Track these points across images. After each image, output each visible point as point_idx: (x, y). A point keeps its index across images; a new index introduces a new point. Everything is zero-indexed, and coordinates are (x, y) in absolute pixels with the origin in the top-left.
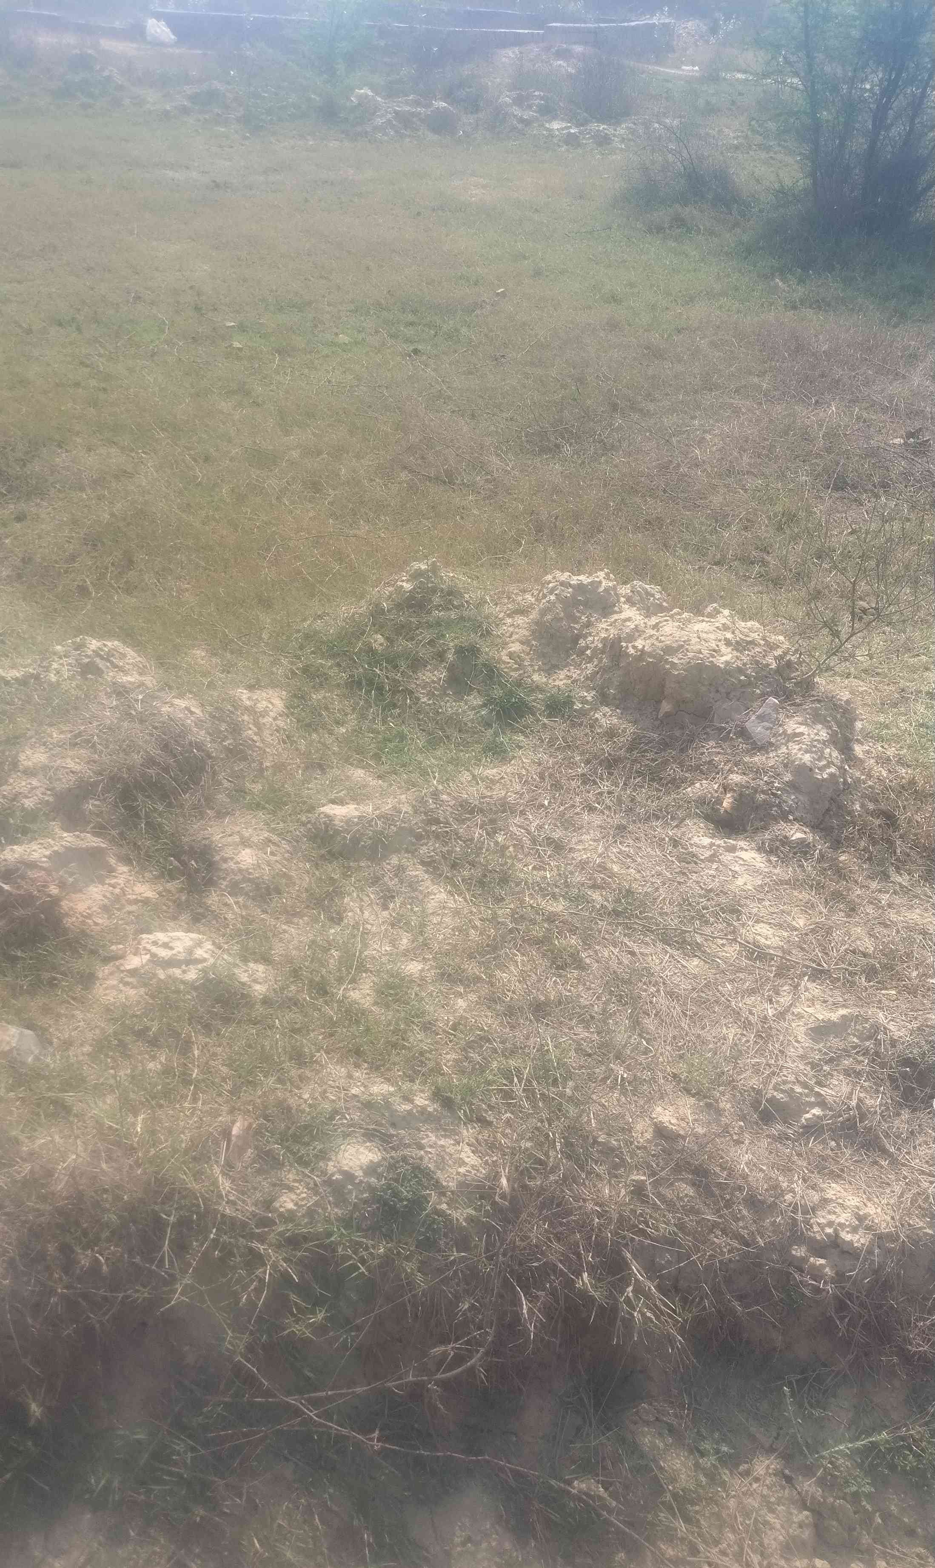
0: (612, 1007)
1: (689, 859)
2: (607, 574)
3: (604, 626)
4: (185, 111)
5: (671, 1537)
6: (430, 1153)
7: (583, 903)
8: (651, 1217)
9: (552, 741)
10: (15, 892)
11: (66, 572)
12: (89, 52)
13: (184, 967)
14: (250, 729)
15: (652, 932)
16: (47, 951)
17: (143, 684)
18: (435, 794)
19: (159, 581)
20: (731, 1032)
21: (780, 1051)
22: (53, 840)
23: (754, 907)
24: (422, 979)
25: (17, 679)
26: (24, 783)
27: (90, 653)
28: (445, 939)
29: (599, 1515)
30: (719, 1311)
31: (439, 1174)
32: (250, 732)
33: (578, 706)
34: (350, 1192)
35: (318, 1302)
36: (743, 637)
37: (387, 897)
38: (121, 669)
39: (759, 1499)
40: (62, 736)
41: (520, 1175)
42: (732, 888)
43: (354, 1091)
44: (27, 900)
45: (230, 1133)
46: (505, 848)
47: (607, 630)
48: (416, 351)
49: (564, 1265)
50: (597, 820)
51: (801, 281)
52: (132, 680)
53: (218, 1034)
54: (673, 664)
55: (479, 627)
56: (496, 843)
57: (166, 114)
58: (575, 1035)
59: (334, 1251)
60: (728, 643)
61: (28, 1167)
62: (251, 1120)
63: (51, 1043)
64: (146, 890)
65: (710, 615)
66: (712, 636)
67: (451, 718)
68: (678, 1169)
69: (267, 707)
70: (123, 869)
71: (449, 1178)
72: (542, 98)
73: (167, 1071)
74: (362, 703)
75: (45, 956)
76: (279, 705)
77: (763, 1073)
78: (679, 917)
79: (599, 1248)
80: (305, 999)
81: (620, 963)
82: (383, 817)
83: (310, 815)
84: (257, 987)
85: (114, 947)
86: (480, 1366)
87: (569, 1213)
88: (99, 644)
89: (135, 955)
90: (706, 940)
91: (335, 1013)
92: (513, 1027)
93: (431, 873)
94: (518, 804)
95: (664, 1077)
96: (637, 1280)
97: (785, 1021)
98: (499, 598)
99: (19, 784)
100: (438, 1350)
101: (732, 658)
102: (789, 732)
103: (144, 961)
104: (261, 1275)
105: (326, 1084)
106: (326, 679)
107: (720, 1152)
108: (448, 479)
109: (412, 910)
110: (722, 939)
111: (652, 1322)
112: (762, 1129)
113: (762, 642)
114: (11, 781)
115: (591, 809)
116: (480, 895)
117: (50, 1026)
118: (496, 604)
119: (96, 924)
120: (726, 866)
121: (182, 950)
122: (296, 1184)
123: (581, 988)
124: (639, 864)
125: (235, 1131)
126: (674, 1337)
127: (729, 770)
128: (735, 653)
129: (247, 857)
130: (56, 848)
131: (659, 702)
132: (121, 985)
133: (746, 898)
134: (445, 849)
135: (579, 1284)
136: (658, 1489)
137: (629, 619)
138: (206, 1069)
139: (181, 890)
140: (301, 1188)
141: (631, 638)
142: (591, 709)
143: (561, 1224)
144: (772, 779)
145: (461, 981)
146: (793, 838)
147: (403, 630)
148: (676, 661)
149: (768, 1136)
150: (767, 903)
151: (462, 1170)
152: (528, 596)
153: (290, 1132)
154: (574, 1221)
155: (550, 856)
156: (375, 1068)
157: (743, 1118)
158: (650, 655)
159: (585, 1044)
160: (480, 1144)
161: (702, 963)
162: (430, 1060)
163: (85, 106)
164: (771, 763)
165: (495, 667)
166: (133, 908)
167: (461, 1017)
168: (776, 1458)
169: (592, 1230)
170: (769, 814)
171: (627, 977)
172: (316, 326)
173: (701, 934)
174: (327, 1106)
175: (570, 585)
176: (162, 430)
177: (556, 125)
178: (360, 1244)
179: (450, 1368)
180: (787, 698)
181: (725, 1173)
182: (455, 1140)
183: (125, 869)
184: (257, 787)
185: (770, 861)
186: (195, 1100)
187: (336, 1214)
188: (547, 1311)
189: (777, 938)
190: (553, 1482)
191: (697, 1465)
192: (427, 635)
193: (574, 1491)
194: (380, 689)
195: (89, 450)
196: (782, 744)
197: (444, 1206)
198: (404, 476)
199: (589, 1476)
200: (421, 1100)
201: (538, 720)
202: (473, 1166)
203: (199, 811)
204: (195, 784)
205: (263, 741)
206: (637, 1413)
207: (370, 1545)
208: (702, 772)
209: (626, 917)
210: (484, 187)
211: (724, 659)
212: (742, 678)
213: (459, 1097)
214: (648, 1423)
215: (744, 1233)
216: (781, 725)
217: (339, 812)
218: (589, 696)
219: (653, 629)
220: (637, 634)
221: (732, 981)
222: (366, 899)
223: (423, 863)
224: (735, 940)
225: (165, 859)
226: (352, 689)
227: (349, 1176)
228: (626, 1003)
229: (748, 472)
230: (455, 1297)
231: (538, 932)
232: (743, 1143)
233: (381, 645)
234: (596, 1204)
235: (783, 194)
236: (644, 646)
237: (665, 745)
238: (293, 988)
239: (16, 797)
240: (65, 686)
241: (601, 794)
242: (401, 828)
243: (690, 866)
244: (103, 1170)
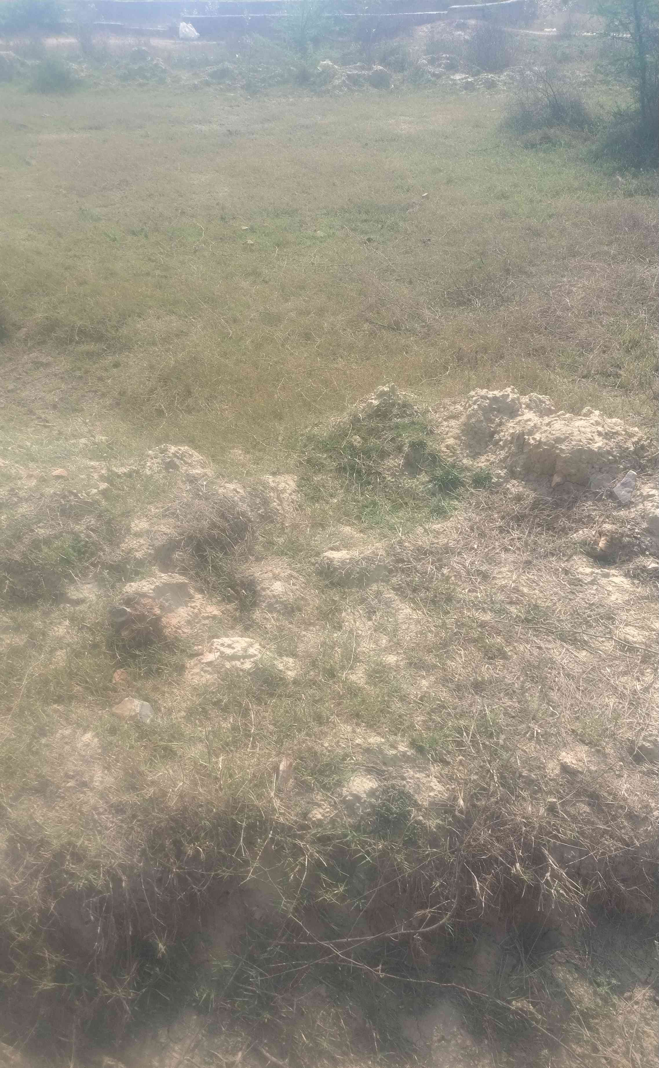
0: (528, 685)
1: (576, 582)
2: (513, 389)
3: (512, 425)
4: (208, 84)
5: (579, 1040)
6: (410, 782)
7: (504, 614)
8: (561, 826)
9: (478, 504)
10: (133, 612)
11: (148, 400)
12: (143, 48)
13: (242, 660)
14: (275, 502)
15: (553, 633)
16: (154, 650)
17: (206, 475)
18: (400, 543)
19: (208, 404)
20: (612, 702)
21: (646, 714)
22: (155, 578)
23: (624, 615)
24: (398, 666)
25: (125, 474)
26: (135, 542)
27: (171, 455)
28: (411, 640)
29: (530, 1024)
30: (609, 890)
31: (416, 796)
32: (275, 504)
33: (495, 480)
34: (358, 808)
35: (340, 880)
36: (610, 430)
37: (371, 612)
38: (190, 465)
39: (639, 1016)
40: (157, 510)
41: (471, 798)
42: (608, 602)
43: (358, 741)
44: (142, 618)
45: (278, 768)
46: (448, 578)
47: (514, 427)
48: (369, 240)
49: (503, 858)
50: (511, 557)
51: (635, 176)
52: (199, 472)
53: (266, 704)
54: (562, 450)
55: (425, 428)
56: (443, 575)
57: (196, 87)
58: (504, 703)
59: (349, 846)
60: (600, 434)
61: (152, 790)
62: (291, 761)
63: (160, 711)
64: (213, 610)
65: (585, 415)
66: (588, 430)
67: (407, 490)
68: (578, 794)
69: (285, 487)
70: (198, 596)
71: (423, 799)
72: (448, 59)
73: (235, 728)
74: (347, 482)
75: (154, 654)
76: (293, 485)
77: (635, 729)
78: (571, 623)
79: (526, 847)
80: (321, 681)
81: (532, 654)
82: (367, 559)
83: (317, 558)
84: (289, 673)
85: (196, 648)
86: (448, 924)
87: (505, 824)
88: (176, 449)
89: (210, 652)
90: (591, 638)
91: (342, 690)
92: (460, 699)
93: (399, 595)
94: (456, 548)
95: (566, 732)
96: (553, 869)
97: (649, 693)
98: (438, 408)
99: (130, 543)
100: (419, 913)
101: (603, 444)
102: (645, 494)
103: (216, 657)
104: (302, 862)
105: (339, 737)
106: (323, 467)
107: (607, 783)
108: (395, 327)
109: (388, 620)
110: (602, 637)
111: (563, 896)
112: (635, 767)
113: (624, 433)
114: (127, 540)
115: (507, 550)
116: (432, 609)
117: (159, 699)
118: (436, 412)
119: (184, 633)
120: (603, 587)
121: (240, 649)
122: (323, 803)
123: (505, 671)
124: (542, 587)
125: (281, 767)
126: (579, 907)
127: (603, 521)
128: (605, 441)
129: (278, 587)
130: (157, 584)
131: (552, 475)
132: (202, 672)
133: (618, 609)
134: (408, 579)
135: (514, 871)
136: (569, 1007)
137: (529, 420)
138: (259, 726)
139: (236, 610)
140: (326, 805)
141: (531, 433)
142: (504, 482)
143: (499, 830)
144: (634, 527)
145: (423, 668)
146: (650, 567)
147: (373, 432)
148: (563, 447)
149: (640, 772)
150: (632, 612)
151: (432, 794)
152: (458, 407)
153: (317, 768)
154: (509, 829)
155: (479, 583)
156: (370, 726)
157: (622, 760)
158: (545, 444)
159: (510, 710)
160: (442, 777)
161: (589, 654)
162: (406, 720)
163: (141, 85)
164: (633, 515)
165: (437, 455)
166: (207, 622)
167: (426, 692)
168: (650, 989)
169: (521, 834)
170: (632, 551)
171: (536, 664)
172: (301, 226)
173: (587, 634)
174: (341, 752)
175: (488, 398)
176: (205, 302)
177: (458, 77)
178: (366, 842)
179: (428, 925)
180: (642, 470)
181: (611, 798)
182: (426, 774)
183: (200, 596)
184: (281, 540)
185: (633, 583)
186: (254, 747)
187: (349, 822)
188: (492, 887)
189: (641, 636)
190: (498, 1001)
191: (595, 993)
192: (389, 435)
193: (513, 1008)
194: (359, 472)
195: (158, 318)
196: (640, 502)
197: (421, 818)
198: (366, 326)
199: (523, 998)
200: (402, 748)
201: (467, 490)
202: (439, 791)
203: (244, 557)
204: (241, 539)
205: (283, 509)
206: (553, 957)
207: (378, 1041)
208: (583, 523)
209: (534, 623)
210: (410, 123)
211: (597, 445)
212: (610, 457)
213: (428, 745)
214: (560, 964)
215: (626, 837)
216: (638, 490)
217: (338, 556)
218: (502, 473)
219: (547, 426)
220: (535, 430)
221: (610, 666)
222: (356, 613)
223: (394, 589)
224: (612, 638)
225: (225, 590)
226: (340, 472)
227: (357, 798)
228: (537, 682)
229: (604, 313)
230: (430, 878)
231: (475, 634)
232: (623, 777)
233: (359, 442)
234: (523, 817)
235: (620, 115)
236: (541, 438)
237: (557, 505)
238: (312, 673)
239: (130, 551)
240: (156, 477)
241: (513, 539)
242: (378, 565)
243: (577, 588)
244: (200, 793)
